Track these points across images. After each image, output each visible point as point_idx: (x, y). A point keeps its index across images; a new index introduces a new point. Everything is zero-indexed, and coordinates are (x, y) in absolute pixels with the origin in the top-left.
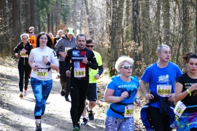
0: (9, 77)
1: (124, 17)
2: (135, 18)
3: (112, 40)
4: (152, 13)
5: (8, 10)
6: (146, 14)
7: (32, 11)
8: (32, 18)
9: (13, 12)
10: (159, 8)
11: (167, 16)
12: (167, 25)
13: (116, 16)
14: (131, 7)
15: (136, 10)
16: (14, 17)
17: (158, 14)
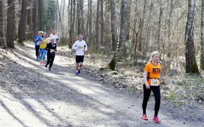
0: (32, 48)
1: (75, 27)
2: (79, 27)
3: (70, 35)
4: (85, 25)
5: (32, 24)
6: (83, 26)
7: (41, 24)
8: (41, 27)
9: (34, 25)
10: (88, 24)
11: (91, 27)
12: (90, 30)
13: (72, 26)
14: (77, 23)
15: (79, 24)
16: (34, 26)
17: (87, 26)
